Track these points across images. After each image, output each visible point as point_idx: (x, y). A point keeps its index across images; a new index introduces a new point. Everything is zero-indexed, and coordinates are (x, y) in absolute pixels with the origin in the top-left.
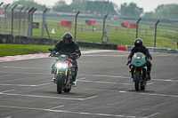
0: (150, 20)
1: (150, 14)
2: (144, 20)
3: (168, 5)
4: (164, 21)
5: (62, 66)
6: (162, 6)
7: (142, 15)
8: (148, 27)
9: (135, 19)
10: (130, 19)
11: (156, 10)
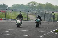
0: (10, 10)
1: (10, 7)
2: (8, 10)
3: (16, 5)
4: (15, 10)
5: (19, 21)
6: (14, 5)
7: (7, 8)
8: (9, 12)
9: (5, 9)
10: (3, 9)
11: (12, 6)
